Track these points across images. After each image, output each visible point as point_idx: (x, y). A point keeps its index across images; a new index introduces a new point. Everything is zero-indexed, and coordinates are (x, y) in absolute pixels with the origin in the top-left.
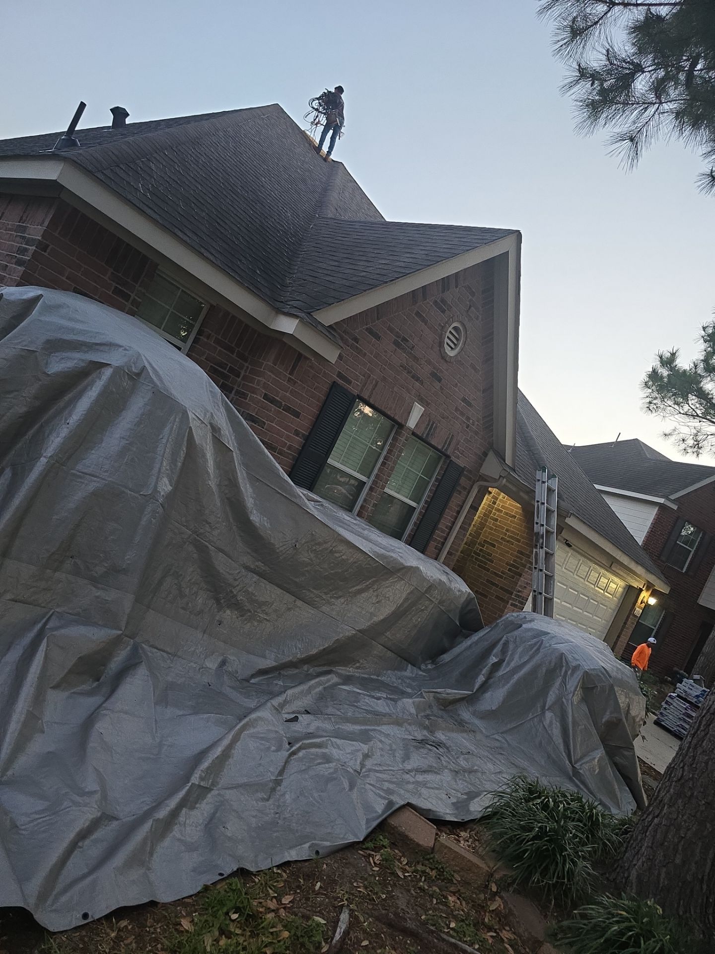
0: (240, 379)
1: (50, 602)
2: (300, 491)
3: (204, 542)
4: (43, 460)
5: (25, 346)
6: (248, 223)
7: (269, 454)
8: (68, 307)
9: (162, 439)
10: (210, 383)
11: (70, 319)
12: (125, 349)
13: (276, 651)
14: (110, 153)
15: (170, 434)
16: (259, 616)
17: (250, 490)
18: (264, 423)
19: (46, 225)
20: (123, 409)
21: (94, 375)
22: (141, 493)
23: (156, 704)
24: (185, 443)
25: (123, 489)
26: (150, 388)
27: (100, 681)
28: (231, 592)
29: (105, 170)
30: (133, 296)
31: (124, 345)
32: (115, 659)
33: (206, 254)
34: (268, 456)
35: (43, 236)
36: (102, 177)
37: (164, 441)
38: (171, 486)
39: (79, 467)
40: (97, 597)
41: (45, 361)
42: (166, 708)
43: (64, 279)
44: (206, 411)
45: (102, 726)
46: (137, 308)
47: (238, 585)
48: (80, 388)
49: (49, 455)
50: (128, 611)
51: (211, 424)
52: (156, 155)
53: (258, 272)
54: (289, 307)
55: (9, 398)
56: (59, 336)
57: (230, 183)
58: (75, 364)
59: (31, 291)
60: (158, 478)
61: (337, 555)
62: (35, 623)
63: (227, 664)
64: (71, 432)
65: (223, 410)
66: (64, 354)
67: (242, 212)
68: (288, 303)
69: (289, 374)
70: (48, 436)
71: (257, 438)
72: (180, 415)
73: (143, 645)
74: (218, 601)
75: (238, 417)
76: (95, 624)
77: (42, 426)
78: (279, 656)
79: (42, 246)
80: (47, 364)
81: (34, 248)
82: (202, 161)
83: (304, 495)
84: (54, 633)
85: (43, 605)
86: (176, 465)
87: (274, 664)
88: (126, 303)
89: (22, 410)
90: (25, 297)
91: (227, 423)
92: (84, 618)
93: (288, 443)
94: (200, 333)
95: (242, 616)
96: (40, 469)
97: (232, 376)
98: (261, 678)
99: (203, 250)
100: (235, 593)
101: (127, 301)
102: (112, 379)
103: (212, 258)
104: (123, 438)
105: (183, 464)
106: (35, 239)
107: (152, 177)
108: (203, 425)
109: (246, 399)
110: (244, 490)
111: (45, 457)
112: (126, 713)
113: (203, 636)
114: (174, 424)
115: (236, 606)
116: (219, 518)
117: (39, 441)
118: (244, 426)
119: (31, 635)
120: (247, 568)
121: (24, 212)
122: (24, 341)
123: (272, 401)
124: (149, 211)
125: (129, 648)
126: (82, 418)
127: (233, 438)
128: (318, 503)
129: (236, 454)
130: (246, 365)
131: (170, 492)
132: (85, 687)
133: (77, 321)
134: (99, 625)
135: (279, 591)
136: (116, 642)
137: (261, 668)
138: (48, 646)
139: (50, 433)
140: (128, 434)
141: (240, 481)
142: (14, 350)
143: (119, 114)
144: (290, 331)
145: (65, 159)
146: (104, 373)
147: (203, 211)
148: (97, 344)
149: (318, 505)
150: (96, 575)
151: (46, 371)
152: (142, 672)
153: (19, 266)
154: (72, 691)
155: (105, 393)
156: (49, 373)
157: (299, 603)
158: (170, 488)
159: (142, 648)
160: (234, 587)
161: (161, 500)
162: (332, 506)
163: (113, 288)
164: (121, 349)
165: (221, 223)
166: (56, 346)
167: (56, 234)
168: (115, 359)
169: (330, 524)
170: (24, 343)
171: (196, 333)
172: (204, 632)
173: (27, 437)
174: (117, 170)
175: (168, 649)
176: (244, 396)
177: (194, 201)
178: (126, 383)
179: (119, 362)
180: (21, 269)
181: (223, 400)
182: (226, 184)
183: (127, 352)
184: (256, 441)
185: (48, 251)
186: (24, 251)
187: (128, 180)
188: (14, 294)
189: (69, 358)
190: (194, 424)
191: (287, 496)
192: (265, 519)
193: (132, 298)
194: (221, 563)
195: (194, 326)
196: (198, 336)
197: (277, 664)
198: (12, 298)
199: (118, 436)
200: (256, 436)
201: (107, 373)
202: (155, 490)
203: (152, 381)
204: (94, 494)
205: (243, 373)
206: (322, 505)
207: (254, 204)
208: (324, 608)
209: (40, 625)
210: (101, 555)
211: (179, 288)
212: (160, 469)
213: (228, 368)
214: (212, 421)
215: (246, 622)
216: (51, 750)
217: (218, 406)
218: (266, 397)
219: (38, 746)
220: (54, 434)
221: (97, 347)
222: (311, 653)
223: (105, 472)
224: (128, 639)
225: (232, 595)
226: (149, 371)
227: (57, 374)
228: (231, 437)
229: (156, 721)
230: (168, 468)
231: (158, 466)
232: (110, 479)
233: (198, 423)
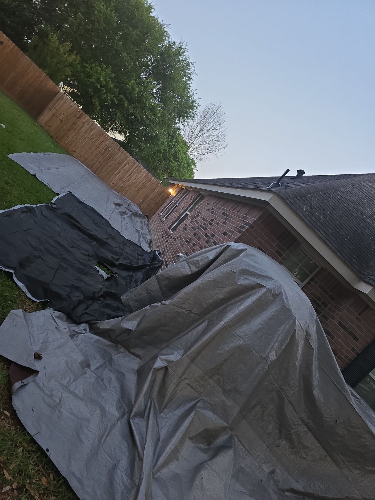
0: (326, 309)
1: (202, 392)
2: (348, 388)
3: (283, 395)
4: (222, 323)
5: (232, 269)
6: (354, 230)
7: (335, 358)
8: (256, 256)
9: (279, 330)
10: (312, 309)
11: (255, 262)
12: (275, 282)
13: (305, 481)
14: (295, 192)
15: (284, 330)
16: (301, 454)
17: (317, 375)
18: (334, 337)
19: (256, 218)
20: (265, 310)
21: (257, 290)
22: (260, 355)
23: (232, 477)
24: (290, 336)
25: (252, 350)
26: (281, 303)
27: (210, 446)
28: (290, 431)
29: (290, 199)
30: (284, 255)
31: (275, 279)
32: (220, 438)
33: (328, 243)
34: (333, 360)
35: (253, 223)
36: (288, 202)
37: (280, 332)
38: (276, 357)
39: (236, 331)
40: (223, 400)
41: (238, 278)
42: (237, 482)
43: (256, 242)
44: (306, 323)
45: (204, 474)
46: (284, 261)
47: (294, 428)
48: (248, 294)
49: (226, 321)
50: (235, 415)
51: (306, 331)
52: (315, 194)
53: (354, 256)
54: (368, 278)
55: (218, 289)
56: (248, 268)
57: (349, 210)
58: (251, 282)
59: (242, 246)
60: (270, 350)
61: (363, 440)
62: (192, 400)
63: (275, 474)
64: (238, 313)
65: (315, 325)
66: (247, 277)
67: (352, 225)
68: (368, 276)
69: (358, 315)
70: (228, 312)
71: (330, 347)
72: (292, 321)
73: (235, 438)
74: (280, 432)
75: (322, 331)
76: (217, 414)
77: (226, 306)
78: (306, 486)
79: (251, 227)
80: (238, 279)
81: (248, 227)
82: (338, 198)
83: (350, 390)
84: (199, 410)
85: (199, 392)
86: (282, 347)
87: (302, 490)
88: (280, 258)
89: (221, 296)
90: (239, 248)
91: (315, 332)
92: (213, 409)
93: (346, 354)
94: (312, 279)
95: (291, 448)
96: (220, 326)
97: (322, 306)
98: (292, 494)
99: (327, 241)
100: (291, 432)
101: (281, 257)
102: (264, 294)
103: (331, 246)
104: (261, 324)
105: (285, 348)
106: (250, 223)
107: (311, 203)
108: (302, 330)
109: (327, 321)
110: (314, 374)
111: (224, 321)
112: (217, 473)
113: (266, 449)
114: (287, 325)
115: (290, 440)
116: (295, 384)
117: (223, 313)
118: (324, 337)
119: (189, 405)
120: (302, 420)
121: (249, 211)
122: (233, 267)
123: (343, 327)
124: (305, 219)
125: (228, 435)
126: (245, 308)
127: (316, 342)
128: (357, 399)
129: (315, 351)
130: (333, 302)
131: (275, 360)
132: (202, 446)
133: (257, 263)
134: (219, 416)
135: (318, 444)
136: (224, 429)
137: (294, 487)
138: (194, 415)
139: (230, 310)
140: (263, 323)
141: (314, 368)
142: (227, 270)
143: (301, 172)
144: (366, 292)
145: (274, 193)
146: (262, 290)
147: (332, 222)
148: (263, 276)
149: (357, 401)
150: (226, 388)
151: (237, 282)
152: (230, 453)
153: (239, 233)
154: (197, 445)
155: (259, 300)
156: (238, 284)
157: (328, 458)
158: (275, 358)
159: (234, 439)
160: (292, 429)
161: (269, 363)
162: (366, 405)
163: (276, 250)
164: (273, 281)
165: (340, 229)
166: (245, 272)
167: (259, 223)
168: (269, 285)
169: (363, 416)
170: (232, 268)
171: (309, 279)
172: (268, 447)
173: (219, 309)
174: (296, 199)
175: (246, 447)
176: (327, 319)
177: (328, 217)
178: (270, 298)
179: (270, 287)
180: (240, 234)
181: (316, 319)
182: (347, 210)
183: (275, 283)
184: (329, 349)
185: (253, 229)
186: (243, 227)
187: (299, 204)
188: (235, 246)
189: (248, 279)
190: (297, 328)
191: (339, 388)
192: (322, 396)
193: (283, 256)
194: (289, 411)
195: (310, 275)
196: (310, 281)
197: (304, 491)
198: (234, 248)
199: (258, 322)
200: (329, 346)
201: (264, 290)
202: (268, 356)
203: (283, 300)
204: (239, 347)
205: (329, 306)
206: (360, 402)
207: (360, 221)
208: (344, 470)
209: (194, 402)
210: (232, 379)
211: (308, 256)
212: (273, 346)
213: (321, 301)
214: (307, 330)
215: (292, 453)
216: (178, 473)
217: (313, 322)
218: (339, 323)
219: (173, 467)
220: (231, 312)
221: (262, 277)
222: (328, 496)
223: (247, 338)
224: (229, 430)
225: (289, 432)
226: (283, 295)
227: (241, 285)
228: (315, 342)
229: (229, 487)
230: (277, 347)
231: (272, 344)
232: (248, 342)
233: (300, 328)
